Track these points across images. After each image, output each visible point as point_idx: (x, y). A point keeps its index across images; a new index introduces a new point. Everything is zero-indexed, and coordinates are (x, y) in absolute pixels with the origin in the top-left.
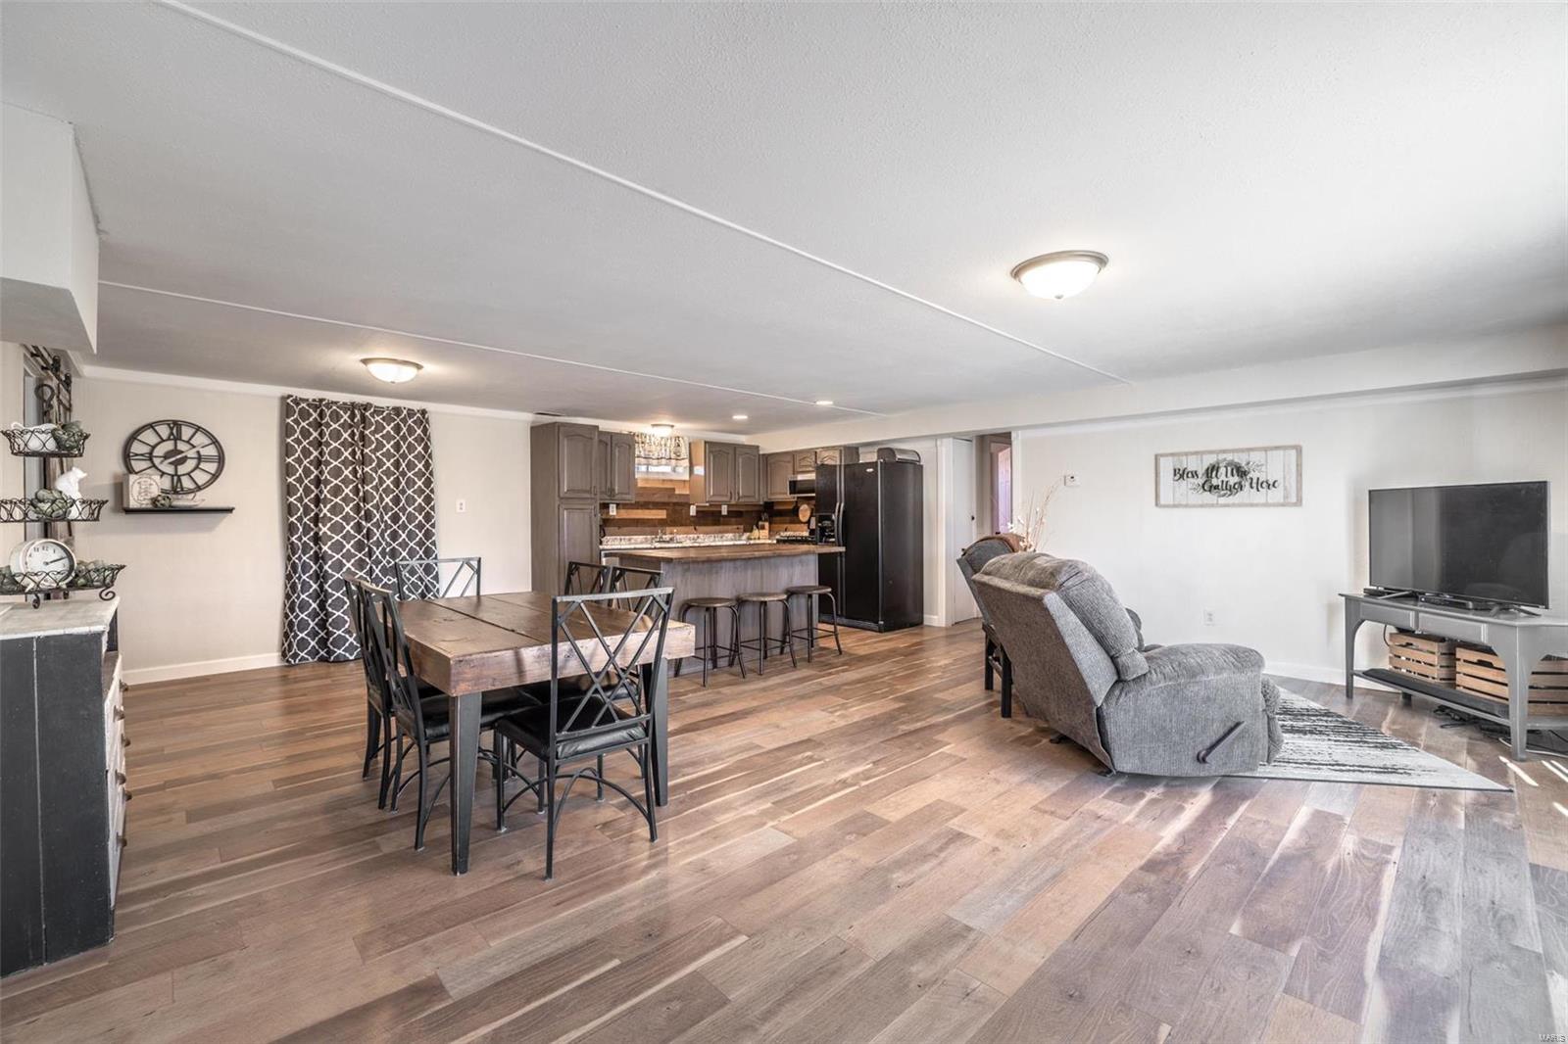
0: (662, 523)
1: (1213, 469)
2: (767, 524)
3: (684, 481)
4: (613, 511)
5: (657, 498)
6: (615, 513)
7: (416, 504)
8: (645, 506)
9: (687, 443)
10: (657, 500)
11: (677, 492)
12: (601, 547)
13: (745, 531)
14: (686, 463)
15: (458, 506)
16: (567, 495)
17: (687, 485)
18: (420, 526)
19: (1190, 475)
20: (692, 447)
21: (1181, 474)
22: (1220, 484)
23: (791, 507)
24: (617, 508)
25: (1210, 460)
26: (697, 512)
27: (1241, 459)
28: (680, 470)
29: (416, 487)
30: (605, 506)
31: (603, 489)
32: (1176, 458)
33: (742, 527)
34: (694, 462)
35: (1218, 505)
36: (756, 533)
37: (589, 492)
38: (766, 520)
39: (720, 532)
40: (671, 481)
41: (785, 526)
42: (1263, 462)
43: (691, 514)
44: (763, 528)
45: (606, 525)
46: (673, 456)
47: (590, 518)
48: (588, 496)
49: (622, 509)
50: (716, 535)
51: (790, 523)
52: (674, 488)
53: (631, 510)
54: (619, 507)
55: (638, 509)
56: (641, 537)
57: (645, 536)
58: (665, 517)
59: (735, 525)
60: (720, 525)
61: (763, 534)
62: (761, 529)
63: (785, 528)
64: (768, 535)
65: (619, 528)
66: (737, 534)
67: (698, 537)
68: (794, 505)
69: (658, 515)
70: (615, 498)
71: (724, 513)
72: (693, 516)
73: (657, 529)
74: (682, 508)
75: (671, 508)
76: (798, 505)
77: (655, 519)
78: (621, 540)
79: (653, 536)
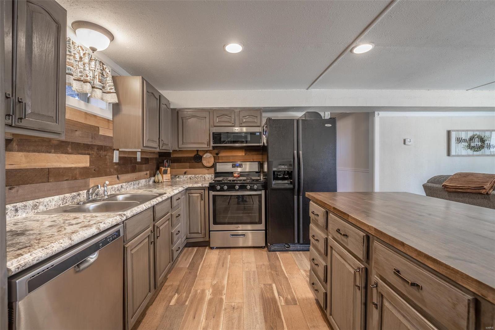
0: (85, 173)
1: (471, 139)
2: (168, 170)
11: (101, 133)
13: (150, 176)
14: (113, 98)
17: (111, 125)
19: (464, 141)
21: (459, 140)
22: (475, 145)
23: (192, 155)
25: (470, 134)
26: (120, 158)
27: (482, 135)
32: (457, 132)
33: (148, 172)
34: (122, 100)
35: (473, 155)
36: (159, 177)
41: (185, 170)
42: (490, 136)
43: (114, 161)
44: (165, 172)
46: (98, 84)
49: (19, 151)
50: (135, 182)
51: (190, 168)
52: (99, 127)
53: (37, 154)
54: (10, 146)
55: (50, 153)
56: (56, 198)
57: (62, 196)
58: (88, 165)
59: (145, 171)
60: (136, 172)
61: (166, 180)
62: (164, 175)
63: (184, 172)
64: (170, 178)
65: (10, 189)
66: (147, 179)
67: (122, 187)
68: (196, 154)
69: (79, 163)
70: (23, 123)
71: (139, 160)
72: (116, 164)
73: (80, 182)
74: (106, 153)
75: (95, 153)
76: (200, 154)
77: (76, 168)
78: (17, 210)
79: (75, 194)
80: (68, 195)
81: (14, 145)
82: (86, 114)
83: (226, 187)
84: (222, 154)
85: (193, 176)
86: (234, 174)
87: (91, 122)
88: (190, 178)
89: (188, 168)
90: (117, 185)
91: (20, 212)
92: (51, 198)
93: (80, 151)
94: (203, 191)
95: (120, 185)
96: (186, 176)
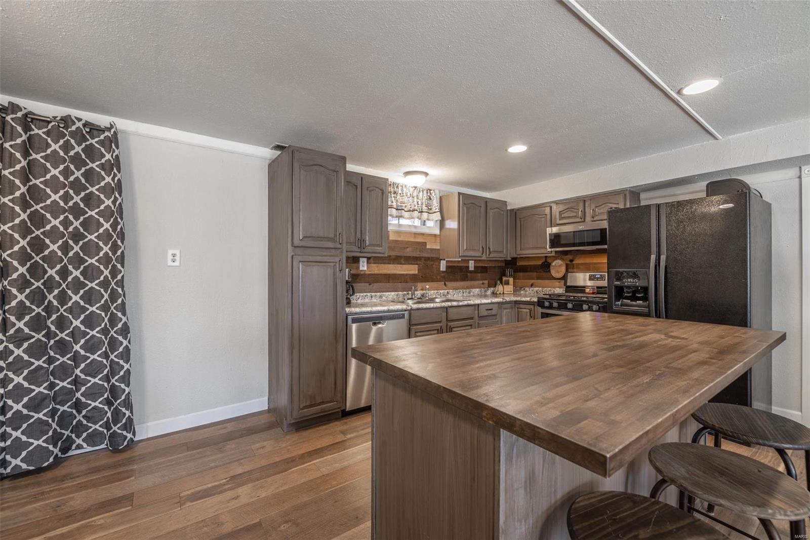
0: (414, 279)
2: (511, 280)
3: (435, 235)
4: (363, 266)
5: (409, 252)
6: (365, 268)
7: (101, 254)
8: (397, 260)
9: (438, 197)
10: (408, 255)
11: (428, 247)
12: (348, 310)
13: (489, 286)
14: (437, 216)
15: (170, 257)
16: (304, 244)
17: (438, 239)
18: (105, 284)
20: (443, 200)
23: (540, 263)
24: (368, 263)
26: (447, 267)
28: (430, 224)
29: (101, 231)
30: (355, 260)
31: (352, 240)
33: (486, 282)
34: (445, 216)
36: (500, 288)
37: (332, 240)
38: (510, 276)
39: (467, 288)
40: (423, 234)
41: (532, 281)
43: (442, 269)
44: (507, 283)
45: (354, 283)
46: (425, 208)
47: (334, 274)
48: (330, 244)
49: (374, 263)
50: (464, 290)
51: (537, 279)
52: (426, 243)
53: (382, 265)
54: (370, 261)
55: (390, 264)
56: (393, 293)
57: (397, 293)
58: (416, 272)
59: (481, 280)
60: (468, 281)
61: (508, 291)
62: (505, 286)
63: (531, 283)
64: (512, 290)
65: (370, 285)
66: (482, 289)
67: (448, 293)
68: (544, 261)
69: (410, 271)
70: (366, 250)
71: (472, 268)
72: (443, 272)
73: (409, 284)
74: (432, 263)
75: (422, 263)
76: (549, 261)
77: (407, 275)
78: (372, 297)
79: (405, 293)
80: (400, 293)
81: (371, 260)
82: (415, 234)
83: (555, 305)
84: (578, 261)
85: (540, 289)
86: (586, 289)
87: (420, 239)
88: (537, 292)
89: (535, 278)
90: (443, 291)
91: (373, 298)
92: (389, 293)
93: (410, 262)
94: (532, 307)
95: (446, 291)
96: (532, 289)
